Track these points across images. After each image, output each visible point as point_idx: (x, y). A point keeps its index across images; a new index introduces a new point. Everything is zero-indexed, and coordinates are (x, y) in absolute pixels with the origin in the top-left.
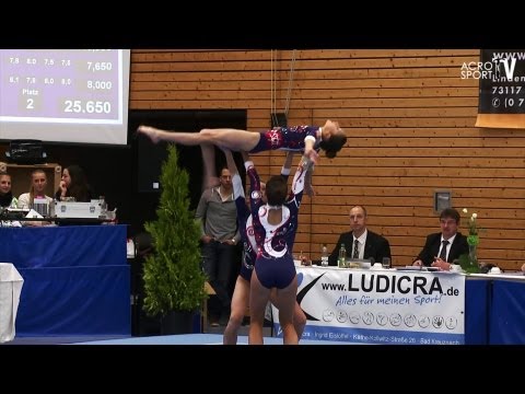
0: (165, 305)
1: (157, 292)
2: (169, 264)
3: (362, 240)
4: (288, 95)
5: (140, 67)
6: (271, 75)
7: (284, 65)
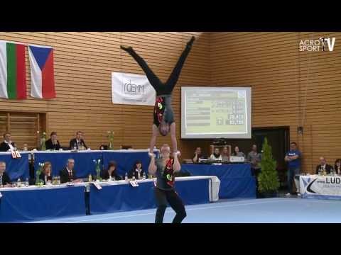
0: (265, 188)
1: (263, 185)
2: (266, 176)
3: (324, 167)
4: (303, 121)
5: (254, 114)
6: (297, 115)
7: (301, 111)
